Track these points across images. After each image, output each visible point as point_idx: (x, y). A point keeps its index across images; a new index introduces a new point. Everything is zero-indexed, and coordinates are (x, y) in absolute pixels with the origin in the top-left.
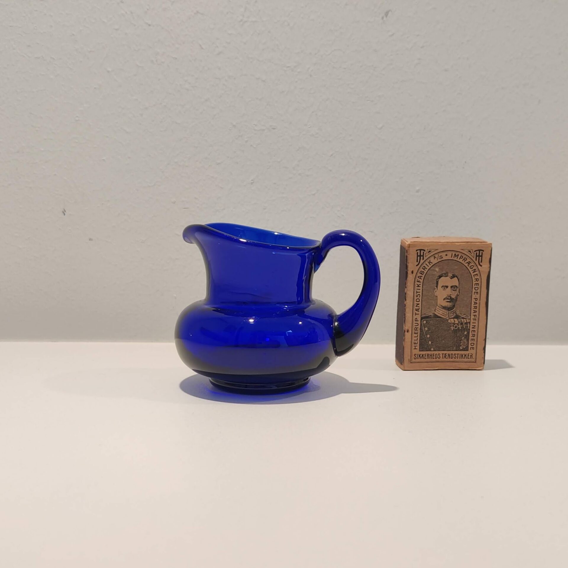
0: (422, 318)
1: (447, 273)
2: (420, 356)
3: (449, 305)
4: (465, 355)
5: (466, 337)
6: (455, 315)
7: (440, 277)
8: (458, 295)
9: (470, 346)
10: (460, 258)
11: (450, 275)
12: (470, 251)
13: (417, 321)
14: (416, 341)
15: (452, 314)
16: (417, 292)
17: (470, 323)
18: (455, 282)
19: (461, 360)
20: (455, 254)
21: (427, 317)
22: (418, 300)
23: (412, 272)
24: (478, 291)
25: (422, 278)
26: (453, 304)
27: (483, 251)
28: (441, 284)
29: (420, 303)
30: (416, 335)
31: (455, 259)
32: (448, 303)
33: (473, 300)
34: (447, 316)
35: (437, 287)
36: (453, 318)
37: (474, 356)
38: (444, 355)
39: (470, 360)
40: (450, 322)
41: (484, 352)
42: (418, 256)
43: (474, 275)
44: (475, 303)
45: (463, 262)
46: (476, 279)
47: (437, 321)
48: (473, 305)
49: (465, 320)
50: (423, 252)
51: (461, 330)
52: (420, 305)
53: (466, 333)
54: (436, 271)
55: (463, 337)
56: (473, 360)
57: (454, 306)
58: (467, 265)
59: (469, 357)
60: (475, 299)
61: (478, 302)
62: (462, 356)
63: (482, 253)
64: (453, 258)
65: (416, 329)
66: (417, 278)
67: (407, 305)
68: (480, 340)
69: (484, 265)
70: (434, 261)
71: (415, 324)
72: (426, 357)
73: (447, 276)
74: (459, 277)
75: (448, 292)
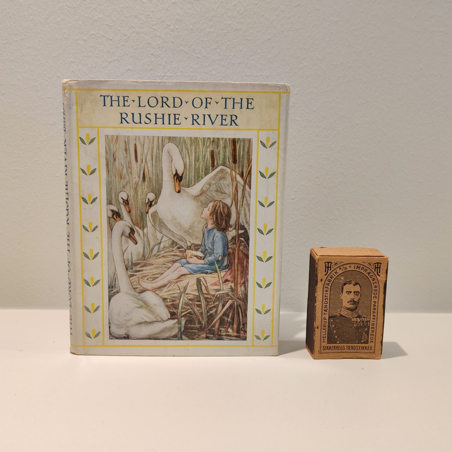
0: (329, 318)
1: (351, 281)
2: (327, 348)
3: (352, 306)
4: (366, 347)
5: (366, 333)
6: (357, 315)
7: (345, 284)
8: (359, 299)
9: (369, 340)
10: (362, 269)
12: (370, 264)
13: (325, 319)
14: (325, 336)
15: (355, 314)
16: (325, 296)
17: (370, 321)
18: (357, 288)
19: (362, 351)
20: (357, 266)
21: (334, 317)
22: (326, 303)
23: (322, 280)
24: (377, 296)
25: (330, 285)
26: (356, 306)
27: (381, 264)
28: (345, 290)
29: (328, 305)
30: (324, 331)
31: (358, 270)
33: (373, 303)
34: (351, 316)
35: (342, 292)
36: (356, 317)
37: (373, 348)
38: (348, 347)
39: (369, 351)
40: (353, 321)
41: (382, 345)
42: (326, 267)
44: (374, 306)
45: (364, 272)
46: (375, 286)
47: (342, 319)
48: (372, 307)
49: (365, 319)
50: (331, 265)
51: (363, 327)
52: (328, 307)
53: (366, 329)
54: (342, 279)
55: (364, 333)
56: (372, 351)
57: (356, 308)
58: (367, 275)
59: (369, 349)
60: (374, 302)
61: (376, 304)
62: (363, 348)
63: (380, 265)
64: (355, 269)
65: (325, 326)
66: (326, 285)
67: (317, 306)
68: (378, 335)
69: (382, 275)
70: (340, 272)
71: (323, 322)
72: (333, 349)
73: (351, 284)
74: (361, 285)
75: (352, 296)
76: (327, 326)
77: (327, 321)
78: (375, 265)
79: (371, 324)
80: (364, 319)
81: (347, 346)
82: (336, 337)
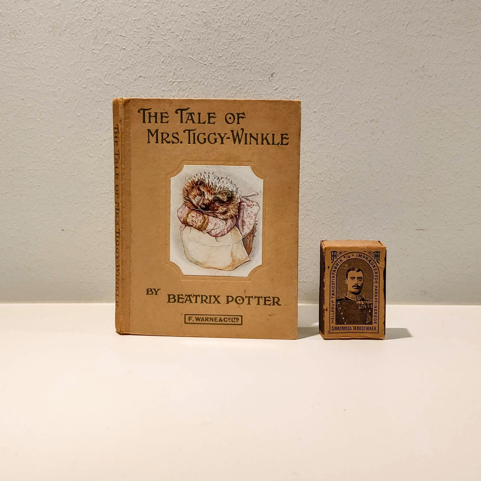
0: (337, 301)
1: (354, 268)
2: (336, 328)
3: (356, 290)
4: (370, 328)
5: (370, 315)
6: (361, 298)
7: (349, 271)
8: (362, 284)
9: (373, 321)
10: (363, 257)
11: (356, 269)
12: (370, 253)
13: (333, 302)
14: (333, 317)
15: (359, 298)
16: (332, 282)
17: (372, 304)
18: (360, 274)
19: (368, 331)
20: (359, 255)
21: (341, 300)
22: (333, 287)
23: (329, 267)
24: (378, 281)
25: (336, 271)
26: (360, 290)
27: (380, 252)
28: (349, 277)
29: (335, 289)
30: (333, 313)
31: (360, 258)
32: (356, 289)
33: (374, 288)
34: (355, 299)
35: (347, 278)
36: (360, 300)
37: (377, 329)
39: (373, 331)
40: (358, 303)
41: (385, 326)
42: (332, 256)
43: (374, 270)
44: (376, 290)
45: (365, 260)
46: (376, 272)
47: (348, 302)
48: (374, 291)
49: (369, 302)
50: (336, 254)
51: (366, 309)
52: (335, 291)
53: (370, 311)
54: (346, 267)
55: (368, 315)
56: (377, 331)
57: (360, 292)
58: (368, 262)
59: (373, 329)
60: (376, 286)
61: (378, 289)
62: (368, 328)
63: (379, 254)
64: (358, 258)
65: (333, 308)
66: (332, 272)
67: (325, 291)
68: (381, 316)
69: (381, 262)
70: (344, 260)
71: (331, 305)
72: (341, 329)
73: (354, 270)
74: (363, 271)
75: (356, 281)
76: (335, 308)
77: (335, 303)
78: (375, 254)
79: (374, 307)
80: (367, 302)
81: (353, 327)
82: (343, 318)
